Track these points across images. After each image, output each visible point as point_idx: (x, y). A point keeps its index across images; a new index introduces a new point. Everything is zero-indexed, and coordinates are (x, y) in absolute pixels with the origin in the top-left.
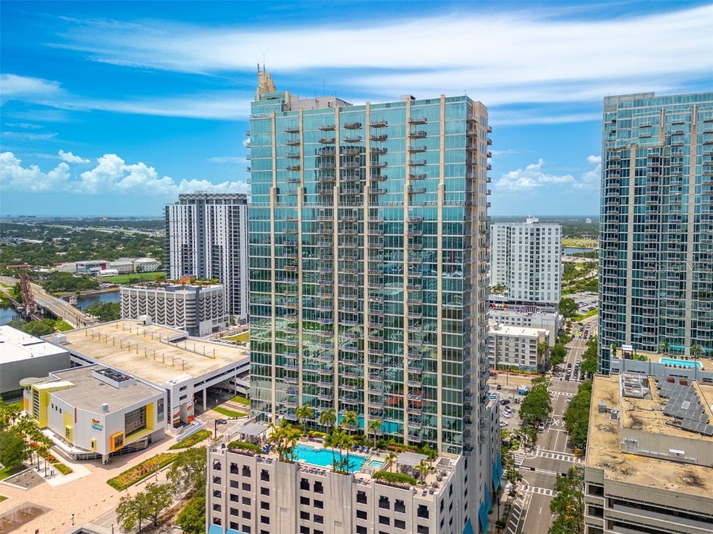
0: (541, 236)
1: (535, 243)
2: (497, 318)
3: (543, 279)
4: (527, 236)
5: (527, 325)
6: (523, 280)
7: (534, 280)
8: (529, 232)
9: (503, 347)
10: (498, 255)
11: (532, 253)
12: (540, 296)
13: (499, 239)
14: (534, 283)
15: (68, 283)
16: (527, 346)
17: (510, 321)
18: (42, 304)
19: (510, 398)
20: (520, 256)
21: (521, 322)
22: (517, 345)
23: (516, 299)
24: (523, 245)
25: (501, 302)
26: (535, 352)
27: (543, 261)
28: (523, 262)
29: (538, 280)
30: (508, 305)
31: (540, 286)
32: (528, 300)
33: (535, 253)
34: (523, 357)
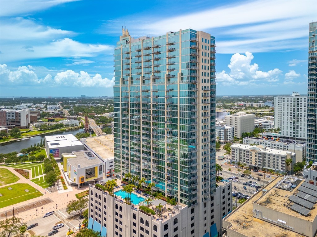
0: (300, 103)
1: (296, 106)
2: (266, 144)
3: (301, 125)
4: (291, 102)
5: (286, 149)
6: (289, 126)
7: (296, 126)
8: (293, 100)
9: (267, 159)
10: (279, 113)
11: (294, 111)
12: (299, 135)
13: (279, 104)
14: (296, 127)
15: (103, 120)
16: (280, 160)
17: (276, 146)
18: (92, 127)
19: (261, 185)
20: (288, 113)
21: (282, 147)
22: (274, 159)
23: (285, 136)
24: (289, 107)
25: (276, 137)
26: (284, 163)
27: (301, 116)
28: (289, 116)
29: (298, 126)
30: (280, 139)
31: (299, 129)
32: (292, 136)
33: (296, 111)
34: (278, 165)
